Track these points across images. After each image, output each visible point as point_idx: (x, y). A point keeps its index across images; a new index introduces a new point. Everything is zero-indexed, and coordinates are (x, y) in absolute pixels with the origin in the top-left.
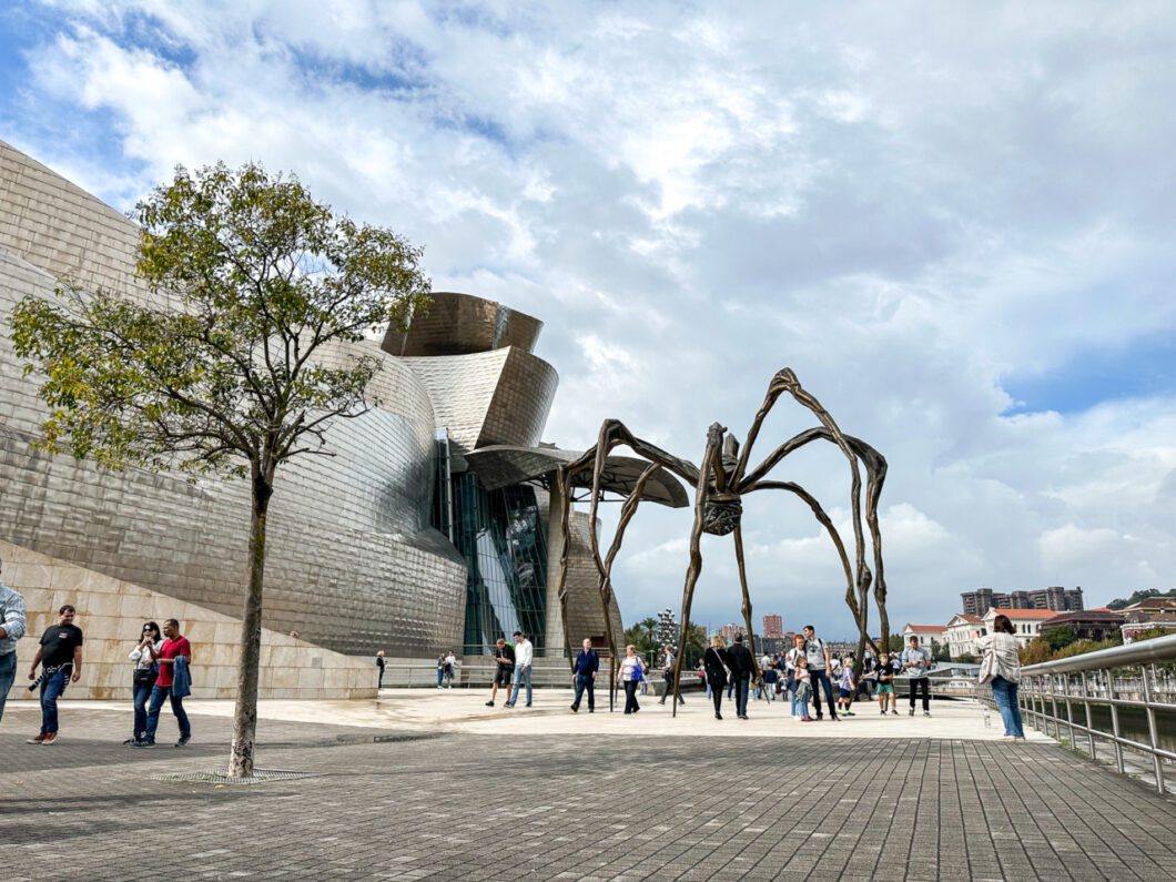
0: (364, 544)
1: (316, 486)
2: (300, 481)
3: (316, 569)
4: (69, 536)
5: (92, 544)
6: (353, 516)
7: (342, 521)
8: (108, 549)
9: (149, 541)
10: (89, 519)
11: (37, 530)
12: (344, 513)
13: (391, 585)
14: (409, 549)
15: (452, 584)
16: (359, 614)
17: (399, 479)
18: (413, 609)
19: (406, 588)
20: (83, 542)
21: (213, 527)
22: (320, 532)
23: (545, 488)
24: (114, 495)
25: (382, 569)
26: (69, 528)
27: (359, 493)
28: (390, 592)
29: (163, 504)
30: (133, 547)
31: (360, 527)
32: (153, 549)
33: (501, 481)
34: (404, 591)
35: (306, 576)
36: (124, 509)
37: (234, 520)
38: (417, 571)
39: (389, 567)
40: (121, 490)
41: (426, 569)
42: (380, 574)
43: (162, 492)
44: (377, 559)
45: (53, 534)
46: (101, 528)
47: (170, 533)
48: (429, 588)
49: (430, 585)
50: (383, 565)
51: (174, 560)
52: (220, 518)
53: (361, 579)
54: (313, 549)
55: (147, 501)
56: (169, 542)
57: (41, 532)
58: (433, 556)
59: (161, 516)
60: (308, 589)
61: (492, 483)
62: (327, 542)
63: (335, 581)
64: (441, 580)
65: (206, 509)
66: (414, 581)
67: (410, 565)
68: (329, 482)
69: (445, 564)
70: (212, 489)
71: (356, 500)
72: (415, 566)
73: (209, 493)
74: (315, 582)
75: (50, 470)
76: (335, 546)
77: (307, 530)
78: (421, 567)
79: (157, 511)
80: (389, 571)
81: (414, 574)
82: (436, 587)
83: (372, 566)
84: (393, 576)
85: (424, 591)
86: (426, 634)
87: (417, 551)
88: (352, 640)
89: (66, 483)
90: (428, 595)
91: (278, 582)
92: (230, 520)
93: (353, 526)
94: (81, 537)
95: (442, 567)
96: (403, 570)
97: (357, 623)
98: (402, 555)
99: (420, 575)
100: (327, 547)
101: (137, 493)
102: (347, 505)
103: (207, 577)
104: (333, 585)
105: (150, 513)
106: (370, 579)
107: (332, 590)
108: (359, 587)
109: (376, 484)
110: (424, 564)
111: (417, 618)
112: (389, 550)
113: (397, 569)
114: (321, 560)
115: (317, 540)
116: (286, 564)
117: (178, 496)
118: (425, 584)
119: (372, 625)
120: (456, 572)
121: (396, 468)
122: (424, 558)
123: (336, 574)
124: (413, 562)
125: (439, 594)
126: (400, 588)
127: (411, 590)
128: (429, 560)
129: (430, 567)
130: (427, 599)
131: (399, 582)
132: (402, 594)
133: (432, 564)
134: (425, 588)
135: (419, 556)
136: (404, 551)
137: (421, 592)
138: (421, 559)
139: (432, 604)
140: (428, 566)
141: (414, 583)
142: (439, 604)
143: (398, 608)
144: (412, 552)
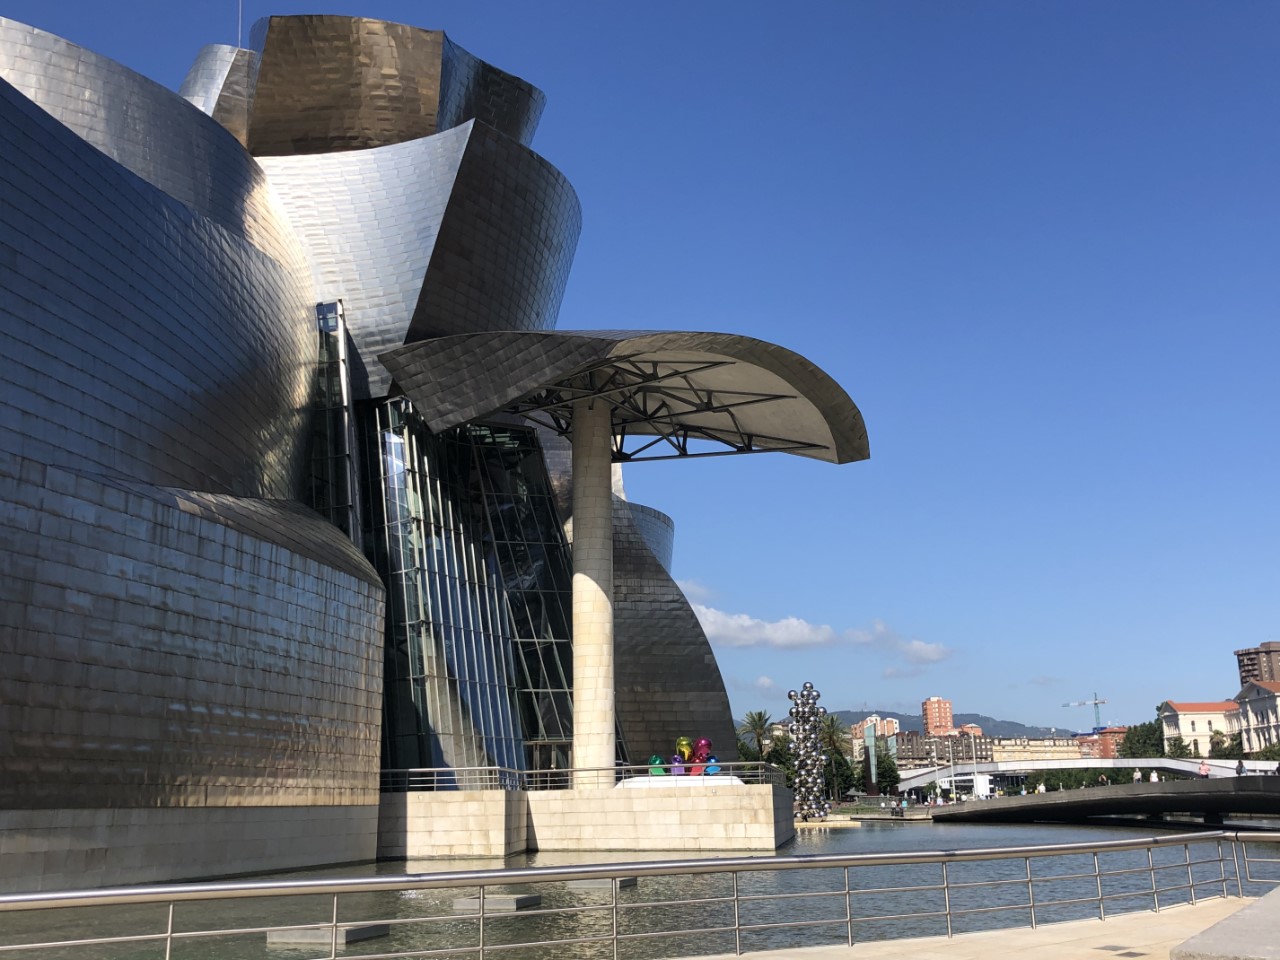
0: (53, 501)
13: (153, 618)
18: (229, 684)
19: (203, 628)
23: (562, 432)
25: (120, 575)
28: (151, 637)
33: (462, 406)
34: (195, 638)
38: (235, 586)
39: (144, 570)
41: (261, 585)
42: (113, 586)
44: (100, 546)
48: (273, 633)
50: (129, 567)
53: (46, 595)
58: (285, 555)
61: (441, 414)
64: (313, 616)
66: (228, 612)
67: (212, 571)
69: (318, 577)
72: (230, 575)
78: (245, 579)
81: (228, 594)
82: (296, 631)
83: (86, 562)
84: (156, 596)
85: (259, 637)
87: (232, 535)
90: (272, 650)
96: (191, 582)
97: (36, 718)
99: (243, 598)
108: (39, 618)
110: (255, 573)
111: (245, 708)
113: (171, 578)
118: (260, 622)
124: (223, 563)
125: (307, 650)
126: (183, 629)
127: (219, 634)
128: (271, 562)
129: (275, 580)
130: (270, 660)
131: (180, 613)
132: (189, 643)
133: (283, 572)
134: (262, 632)
135: (240, 551)
136: (190, 533)
137: (250, 642)
138: (247, 559)
139: (285, 673)
140: (269, 578)
141: (226, 618)
142: (308, 673)
143: (180, 680)
144: (219, 538)
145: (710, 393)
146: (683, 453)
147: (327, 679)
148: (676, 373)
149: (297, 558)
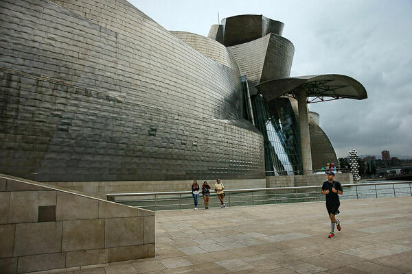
0: (209, 125)
1: (179, 95)
2: (170, 92)
3: (185, 138)
4: (37, 123)
5: (52, 127)
6: (201, 110)
7: (195, 113)
8: (62, 130)
9: (87, 125)
10: (49, 114)
11: (16, 121)
12: (196, 109)
13: (226, 145)
14: (233, 127)
15: (257, 144)
16: (212, 159)
18: (239, 156)
19: (234, 146)
20: (46, 127)
21: (123, 117)
22: (184, 119)
23: (294, 98)
24: (63, 101)
25: (220, 137)
26: (37, 119)
27: (203, 99)
28: (226, 148)
29: (93, 105)
30: (78, 128)
31: (206, 116)
32: (90, 129)
34: (233, 148)
35: (179, 141)
36: (70, 108)
37: (135, 113)
38: (238, 137)
40: (66, 98)
41: (242, 137)
42: (219, 139)
43: (91, 99)
44: (217, 132)
45: (27, 122)
46: (57, 119)
47: (99, 120)
48: (245, 146)
49: (246, 144)
50: (221, 135)
51: (103, 134)
52: (127, 112)
53: (210, 142)
54: (182, 127)
55: (83, 104)
56: (98, 126)
57: (19, 122)
58: (245, 130)
59: (92, 112)
60: (182, 148)
61: (269, 98)
62: (189, 124)
63: (196, 143)
64: (251, 142)
65: (118, 107)
66: (237, 142)
68: (186, 93)
69: (252, 134)
70: (119, 96)
71: (202, 102)
72: (237, 135)
73: (119, 99)
74: (185, 144)
75: (20, 87)
76: (193, 126)
77: (176, 117)
78: (240, 136)
79: (89, 109)
80: (223, 137)
81: (237, 139)
82: (249, 145)
83: (214, 135)
84: (226, 140)
85: (243, 147)
86: (246, 167)
87: (237, 128)
88: (209, 172)
89: (32, 95)
90: (245, 149)
91: (165, 144)
92: (132, 113)
93: (202, 115)
94: (45, 124)
95: (251, 136)
96: (231, 137)
97: (211, 164)
98: (230, 130)
99: (240, 140)
100: (189, 126)
101: (76, 99)
102: (197, 105)
103: (123, 143)
104: (196, 146)
105: (85, 110)
106: (214, 142)
107: (195, 148)
108: (209, 146)
110: (241, 134)
111: (241, 160)
112: (222, 127)
113: (228, 137)
114: (187, 133)
115: (184, 123)
116: (168, 135)
117: (101, 101)
118: (243, 144)
119: (219, 165)
120: (258, 138)
122: (241, 131)
123: (196, 139)
124: (236, 133)
125: (251, 149)
126: (231, 146)
127: (236, 147)
128: (243, 132)
129: (244, 136)
130: (245, 151)
131: (230, 143)
133: (246, 134)
135: (238, 130)
136: (230, 128)
138: (239, 132)
139: (248, 153)
141: (237, 144)
142: (251, 153)
143: (231, 156)
144: (235, 128)
145: (328, 87)
146: (323, 101)
147: (255, 154)
148: (321, 83)
149: (248, 131)
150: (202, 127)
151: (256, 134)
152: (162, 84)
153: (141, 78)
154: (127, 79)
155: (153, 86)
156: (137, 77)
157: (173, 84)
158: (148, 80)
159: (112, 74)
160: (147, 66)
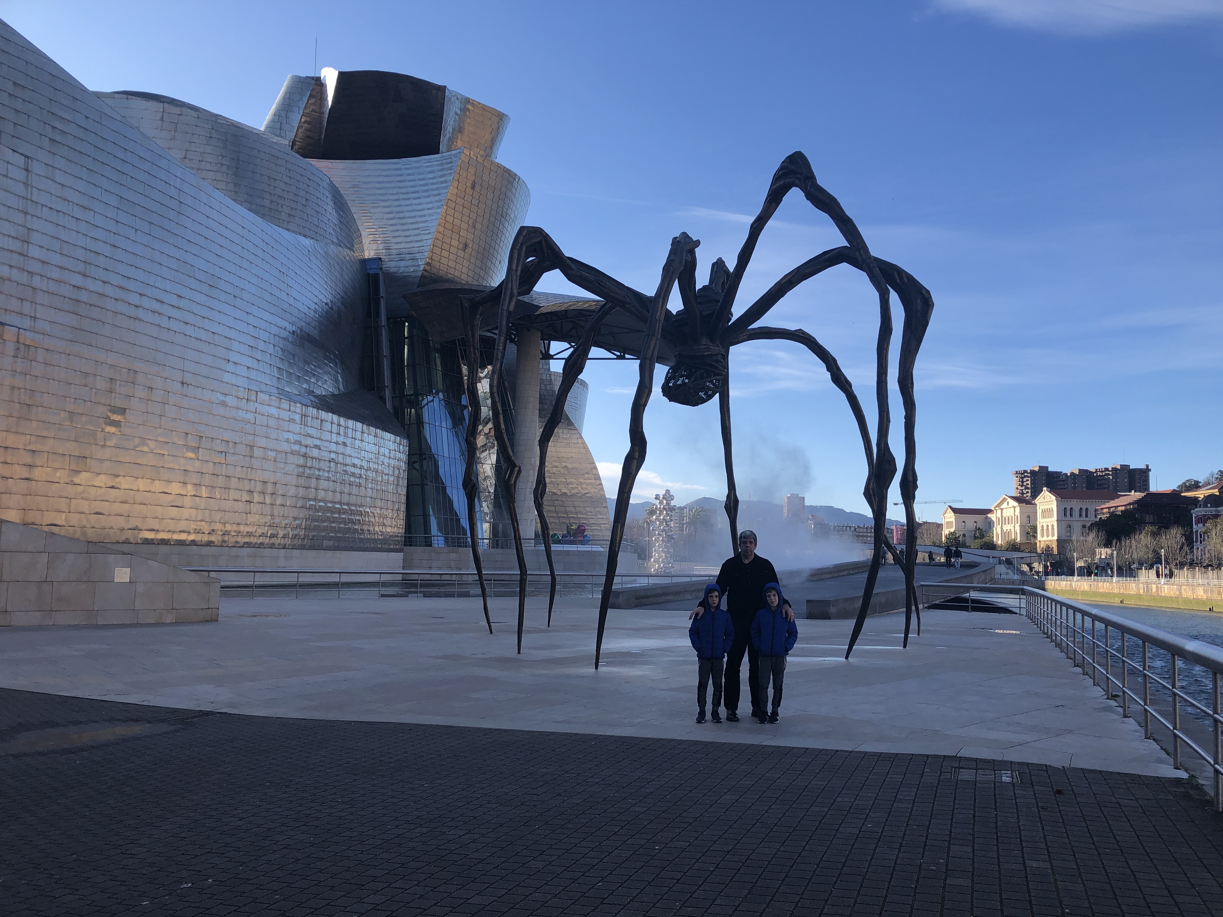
0: (261, 408)
1: (189, 330)
2: (164, 322)
3: (195, 440)
6: (243, 371)
7: (227, 378)
12: (231, 367)
13: (301, 461)
14: (324, 415)
15: (386, 461)
16: (259, 497)
17: (308, 324)
18: (334, 492)
19: (323, 465)
22: (198, 391)
25: (287, 441)
27: (250, 341)
28: (300, 470)
31: (254, 386)
33: (452, 329)
34: (319, 470)
35: (181, 448)
38: (337, 443)
39: (297, 438)
41: (348, 441)
42: (285, 447)
44: (279, 428)
48: (354, 466)
49: (356, 461)
50: (291, 436)
52: (49, 370)
53: (260, 452)
54: (189, 414)
58: (359, 425)
61: (441, 333)
63: (223, 456)
64: (373, 456)
65: (27, 356)
66: (333, 456)
67: (326, 436)
68: (207, 324)
69: (376, 436)
70: (33, 329)
71: (247, 351)
72: (334, 438)
73: (30, 335)
76: (221, 411)
77: (177, 388)
78: (341, 439)
80: (298, 443)
81: (333, 447)
82: (365, 464)
83: (273, 436)
84: (303, 450)
85: (347, 468)
86: (351, 521)
87: (335, 417)
90: (353, 474)
93: (246, 384)
95: (371, 439)
96: (317, 442)
97: (255, 509)
98: (317, 423)
99: (341, 449)
100: (209, 411)
102: (233, 357)
104: (220, 461)
107: (218, 467)
108: (256, 464)
109: (275, 330)
110: (346, 435)
111: (340, 503)
113: (309, 441)
114: (202, 428)
118: (348, 461)
119: (279, 512)
120: (392, 446)
121: (304, 309)
122: (346, 428)
124: (331, 432)
125: (369, 473)
126: (314, 465)
127: (330, 467)
128: (353, 430)
129: (355, 439)
130: (352, 479)
131: (312, 458)
132: (317, 473)
133: (358, 435)
134: (349, 465)
135: (339, 425)
136: (317, 418)
137: (343, 470)
138: (342, 429)
139: (360, 485)
140: (352, 438)
141: (333, 459)
142: (370, 486)
143: (313, 490)
144: (330, 420)
147: (379, 487)
149: (365, 426)
150: (242, 414)
151: (387, 435)
152: (146, 303)
153: (90, 284)
154: (52, 287)
155: (121, 307)
156: (78, 280)
157: (175, 301)
158: (109, 290)
159: (15, 271)
160: (106, 250)
